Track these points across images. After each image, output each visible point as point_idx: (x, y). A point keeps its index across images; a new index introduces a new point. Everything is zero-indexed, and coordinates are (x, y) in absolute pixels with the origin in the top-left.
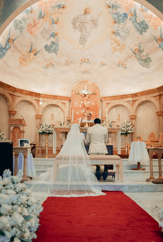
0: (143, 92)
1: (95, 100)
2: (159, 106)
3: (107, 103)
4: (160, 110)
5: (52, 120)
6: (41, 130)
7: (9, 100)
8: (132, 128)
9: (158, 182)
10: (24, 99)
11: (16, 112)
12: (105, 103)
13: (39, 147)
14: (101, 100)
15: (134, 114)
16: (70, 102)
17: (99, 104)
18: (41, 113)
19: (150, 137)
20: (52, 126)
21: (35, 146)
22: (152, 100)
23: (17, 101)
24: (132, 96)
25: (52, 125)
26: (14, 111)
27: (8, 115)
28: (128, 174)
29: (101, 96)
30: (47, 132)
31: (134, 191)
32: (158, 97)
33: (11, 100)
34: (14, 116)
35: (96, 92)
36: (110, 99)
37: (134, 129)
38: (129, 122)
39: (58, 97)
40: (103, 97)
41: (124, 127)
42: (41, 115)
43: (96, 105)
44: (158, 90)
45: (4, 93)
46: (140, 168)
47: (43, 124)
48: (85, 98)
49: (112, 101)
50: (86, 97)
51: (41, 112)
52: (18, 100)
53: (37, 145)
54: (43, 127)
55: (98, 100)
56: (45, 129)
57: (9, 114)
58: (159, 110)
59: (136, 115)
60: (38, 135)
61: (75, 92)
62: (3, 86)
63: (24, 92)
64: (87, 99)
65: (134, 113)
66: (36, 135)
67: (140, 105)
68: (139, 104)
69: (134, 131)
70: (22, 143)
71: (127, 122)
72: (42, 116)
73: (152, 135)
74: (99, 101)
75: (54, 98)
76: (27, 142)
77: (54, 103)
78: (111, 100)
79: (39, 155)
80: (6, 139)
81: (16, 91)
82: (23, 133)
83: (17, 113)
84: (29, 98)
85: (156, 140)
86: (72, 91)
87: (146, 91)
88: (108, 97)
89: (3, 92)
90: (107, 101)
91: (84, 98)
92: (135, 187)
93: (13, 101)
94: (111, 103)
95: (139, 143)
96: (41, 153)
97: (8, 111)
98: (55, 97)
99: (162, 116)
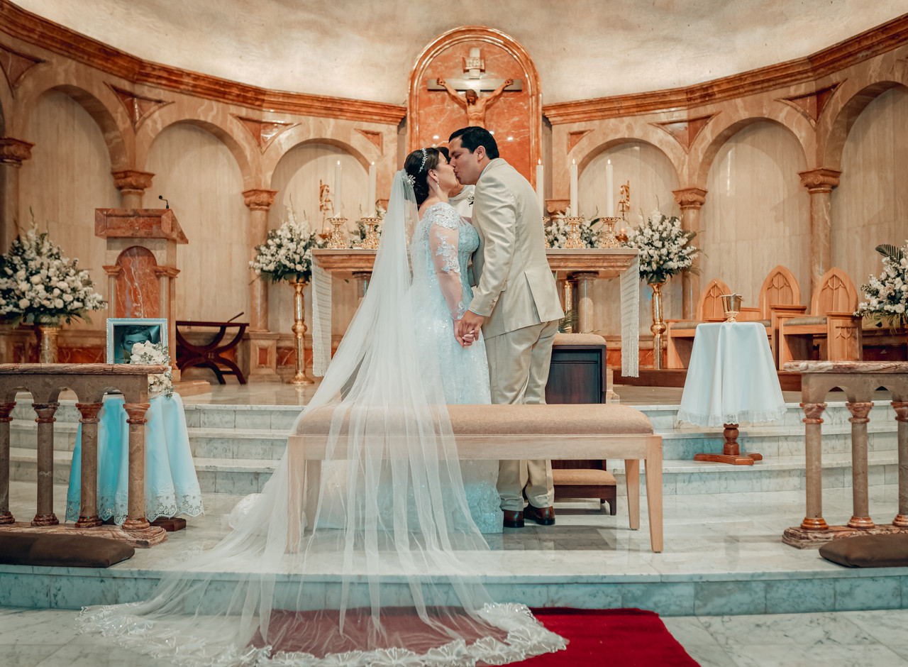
0: (740, 77)
1: (516, 119)
2: (815, 145)
3: (572, 134)
4: (819, 163)
5: (321, 214)
6: (269, 257)
7: (114, 121)
8: (684, 247)
9: (857, 560)
10: (187, 117)
11: (152, 175)
12: (561, 131)
13: (267, 337)
14: (545, 119)
15: (696, 182)
16: (402, 130)
17: (537, 136)
18: (269, 182)
19: (770, 287)
20: (320, 241)
21: (247, 330)
22: (783, 114)
23: (155, 122)
24: (690, 99)
25: (324, 237)
26: (143, 174)
27: (116, 192)
28: (680, 485)
29: (545, 99)
30: (299, 268)
31: (726, 609)
32: (814, 99)
33: (122, 122)
34: (141, 195)
35: (524, 83)
36: (584, 112)
37: (693, 252)
38: (673, 220)
39: (345, 107)
40: (554, 102)
41: (650, 244)
42: (269, 188)
43: (520, 144)
44: (814, 70)
45: (84, 86)
46: (737, 453)
47: (279, 233)
48: (471, 108)
49: (597, 122)
50: (474, 103)
51: (270, 173)
52: (158, 119)
53: (256, 328)
54: (280, 246)
55: (533, 120)
56: (291, 253)
57: (120, 188)
58: (812, 165)
59: (706, 187)
60: (259, 284)
61: (425, 82)
62: (77, 49)
63: (186, 80)
64: (481, 115)
65: (695, 177)
66: (251, 283)
67: (722, 140)
68: (720, 135)
69: (694, 261)
70: (123, 340)
71: (664, 218)
72: (275, 193)
73: (778, 279)
74: (534, 122)
75: (326, 108)
76: (153, 332)
77: (328, 135)
78: (590, 119)
79: (264, 371)
80: (101, 302)
81: (148, 75)
82: (171, 278)
83: (154, 179)
84: (210, 111)
85: (797, 304)
86: (413, 79)
87: (753, 74)
88: (578, 104)
89: (78, 78)
90: (574, 121)
91: (465, 108)
92: (730, 586)
93: (133, 122)
94: (591, 131)
95: (736, 328)
96: (274, 364)
97: (114, 174)
98: (332, 106)
99: (824, 192)
